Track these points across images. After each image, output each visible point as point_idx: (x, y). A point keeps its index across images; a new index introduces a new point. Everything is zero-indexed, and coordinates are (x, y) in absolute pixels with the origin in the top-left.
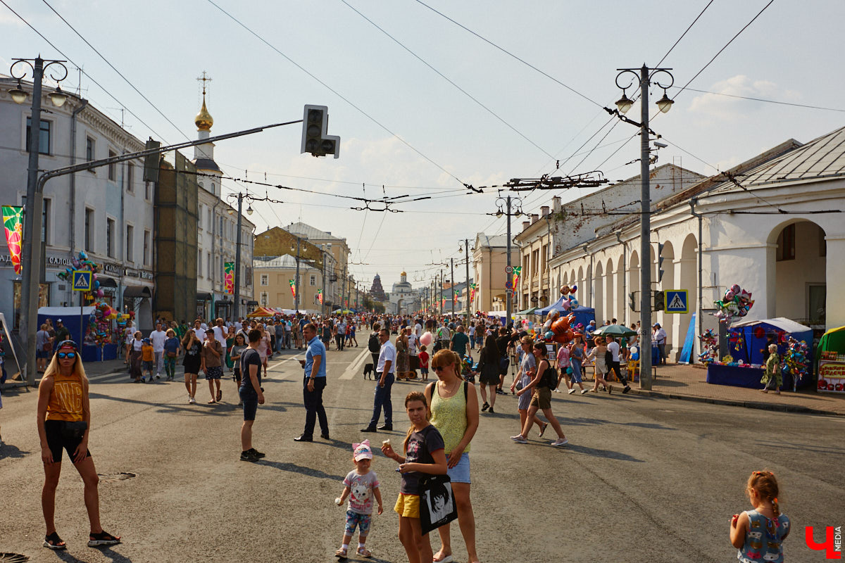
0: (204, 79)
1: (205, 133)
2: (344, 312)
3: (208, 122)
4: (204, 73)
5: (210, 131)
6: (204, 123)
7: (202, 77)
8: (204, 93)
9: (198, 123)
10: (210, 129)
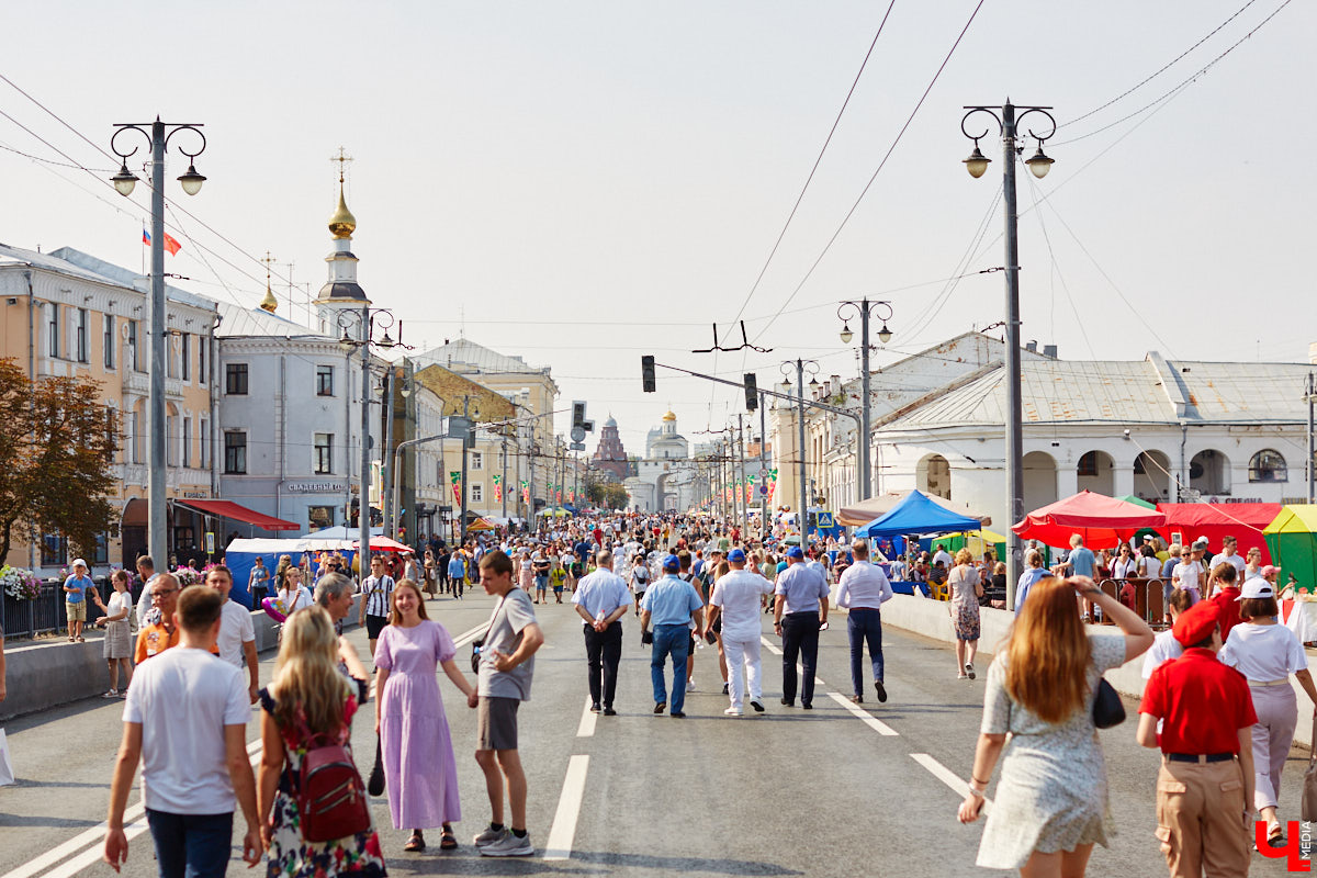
0: (342, 159)
1: (345, 241)
2: (557, 513)
3: (348, 226)
4: (342, 149)
5: (351, 239)
6: (341, 227)
7: (339, 157)
8: (342, 181)
9: (333, 228)
10: (352, 235)
